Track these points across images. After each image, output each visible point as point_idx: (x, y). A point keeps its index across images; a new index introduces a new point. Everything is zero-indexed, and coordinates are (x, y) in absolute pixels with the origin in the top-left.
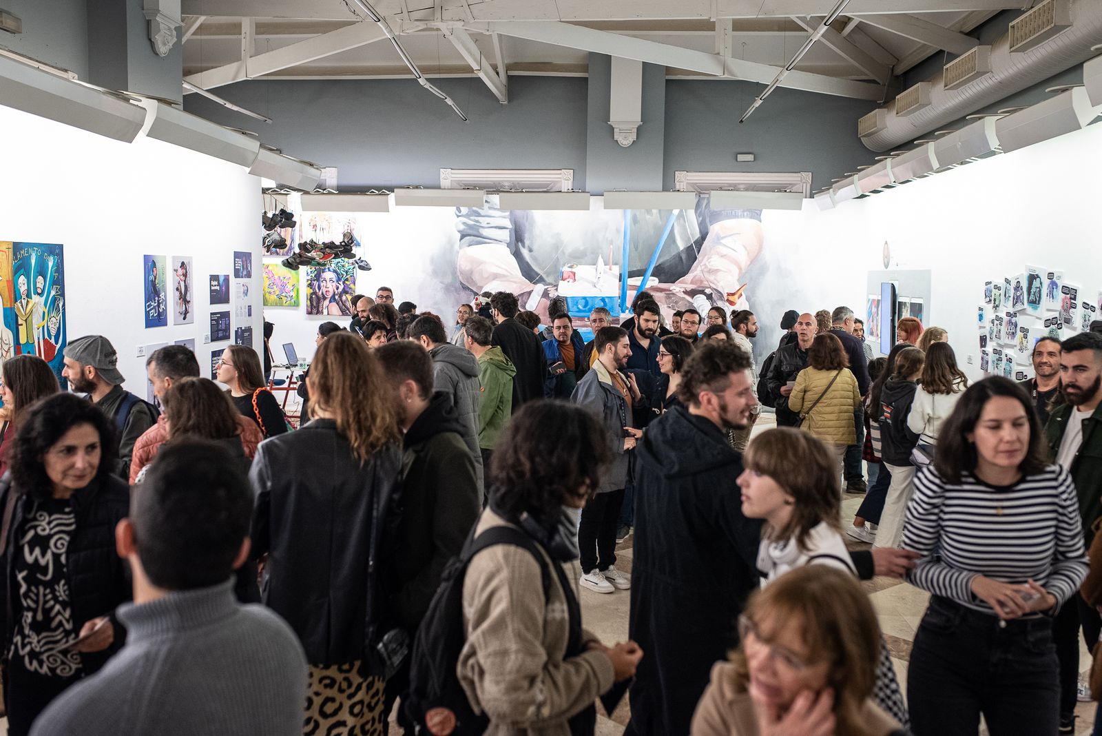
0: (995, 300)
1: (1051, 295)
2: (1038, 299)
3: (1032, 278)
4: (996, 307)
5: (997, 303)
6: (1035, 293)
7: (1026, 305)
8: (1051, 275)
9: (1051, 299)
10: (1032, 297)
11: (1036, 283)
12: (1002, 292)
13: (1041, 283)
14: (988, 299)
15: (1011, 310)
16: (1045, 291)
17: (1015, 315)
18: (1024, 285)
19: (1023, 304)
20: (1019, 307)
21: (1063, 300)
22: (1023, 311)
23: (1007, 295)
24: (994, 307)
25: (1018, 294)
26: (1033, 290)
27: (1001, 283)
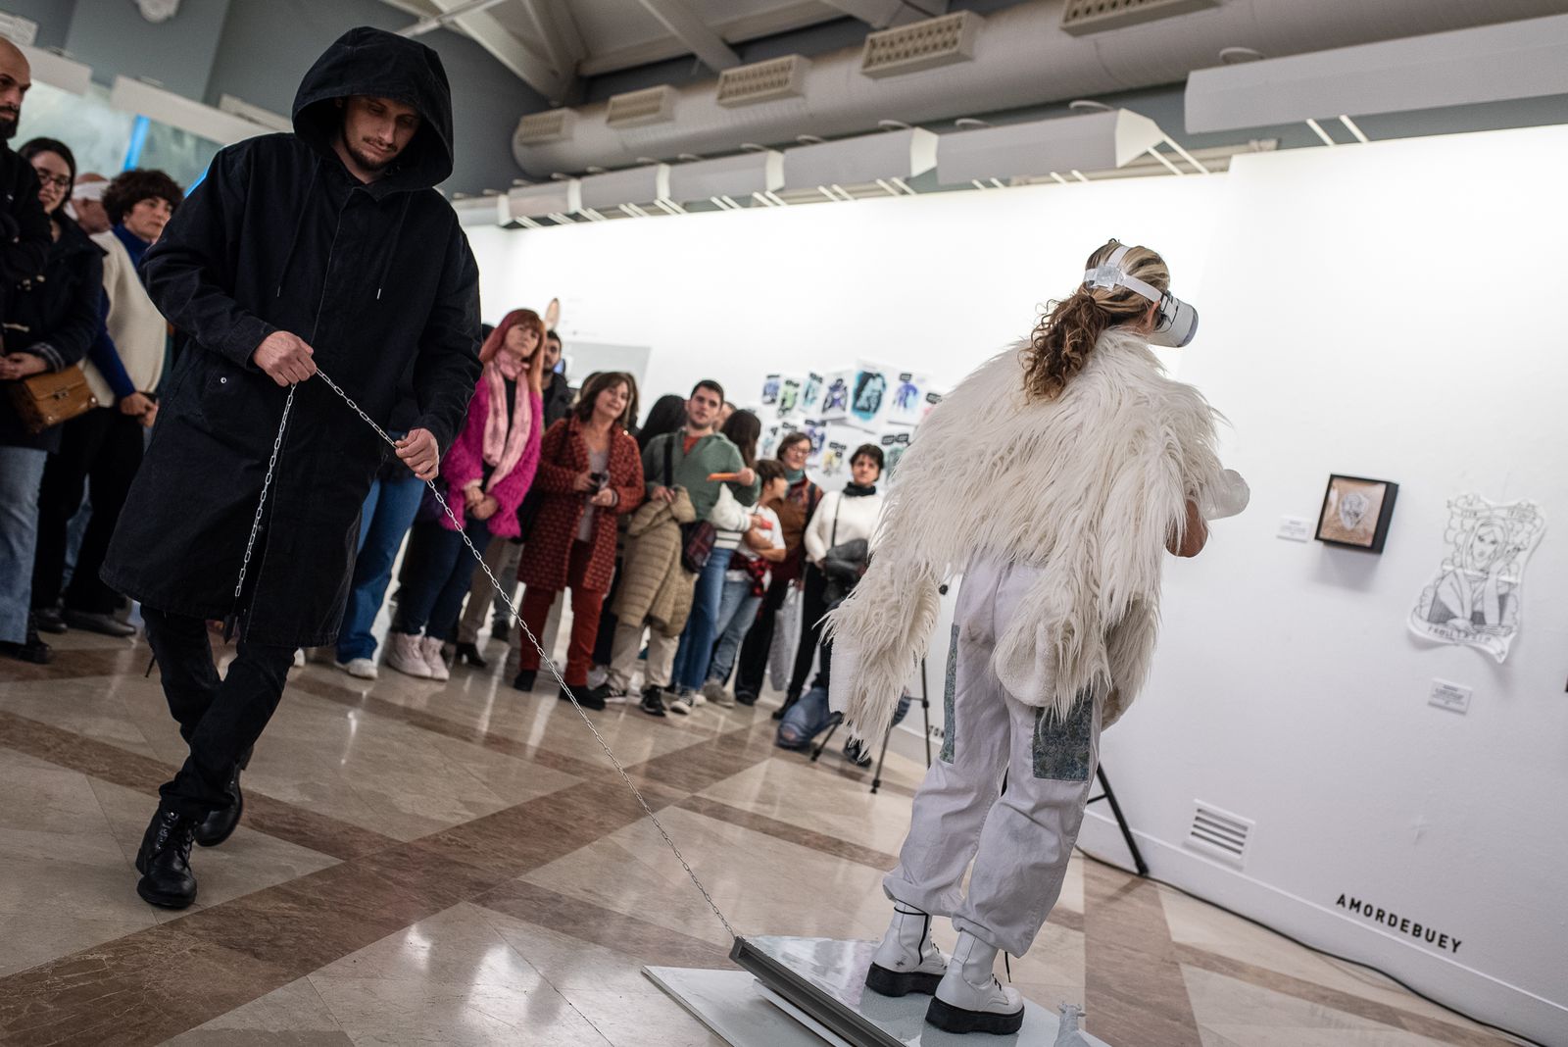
0: (784, 401)
1: (903, 400)
2: (873, 406)
3: (865, 378)
4: (784, 410)
5: (788, 404)
6: (868, 399)
7: (849, 413)
8: (905, 377)
9: (902, 408)
10: (862, 402)
11: (873, 385)
12: (801, 391)
13: (884, 385)
14: (768, 398)
15: (817, 417)
16: (890, 396)
17: (823, 423)
18: (851, 384)
19: (844, 409)
20: (834, 413)
21: (927, 412)
22: (840, 421)
23: (810, 396)
24: (780, 409)
25: (837, 395)
26: (865, 394)
27: (802, 377)
